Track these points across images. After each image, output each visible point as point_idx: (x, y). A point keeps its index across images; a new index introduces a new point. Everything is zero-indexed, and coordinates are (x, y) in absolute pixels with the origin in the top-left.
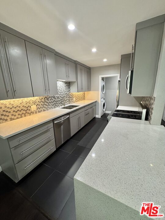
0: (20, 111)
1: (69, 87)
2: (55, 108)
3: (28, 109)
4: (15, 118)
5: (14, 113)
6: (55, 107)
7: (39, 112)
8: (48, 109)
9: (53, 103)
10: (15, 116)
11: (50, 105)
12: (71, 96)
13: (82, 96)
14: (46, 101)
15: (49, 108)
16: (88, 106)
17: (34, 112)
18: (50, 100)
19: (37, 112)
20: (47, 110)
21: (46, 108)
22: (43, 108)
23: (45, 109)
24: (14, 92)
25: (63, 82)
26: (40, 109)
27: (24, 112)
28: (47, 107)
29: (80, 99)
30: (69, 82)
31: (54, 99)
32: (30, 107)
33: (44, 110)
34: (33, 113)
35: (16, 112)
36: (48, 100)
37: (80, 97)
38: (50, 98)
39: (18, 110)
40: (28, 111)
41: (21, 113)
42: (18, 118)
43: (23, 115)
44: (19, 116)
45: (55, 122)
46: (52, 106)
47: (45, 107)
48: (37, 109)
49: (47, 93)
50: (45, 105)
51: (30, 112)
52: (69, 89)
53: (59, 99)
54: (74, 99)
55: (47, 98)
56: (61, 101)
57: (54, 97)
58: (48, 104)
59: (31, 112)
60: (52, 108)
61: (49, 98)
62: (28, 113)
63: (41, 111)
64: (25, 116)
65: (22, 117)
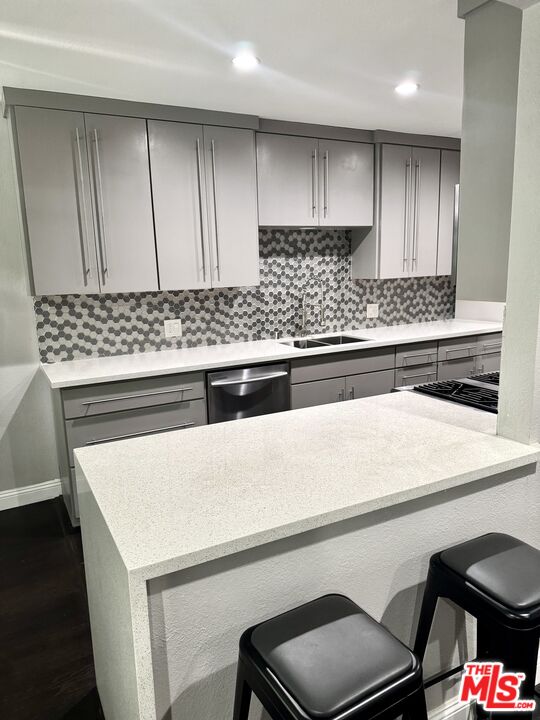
0: (129, 332)
1: (344, 252)
2: (259, 338)
3: (151, 330)
4: (113, 350)
5: (112, 337)
6: (257, 337)
7: (191, 344)
8: (227, 338)
9: (253, 320)
10: (113, 344)
11: (237, 326)
14: (222, 306)
15: (232, 335)
17: (174, 341)
18: (240, 305)
19: (184, 344)
20: (224, 342)
21: (218, 334)
22: (209, 334)
23: (213, 337)
26: (194, 333)
27: (141, 337)
28: (223, 330)
30: (347, 232)
31: (256, 304)
32: (162, 324)
33: (211, 342)
34: (169, 345)
35: (118, 334)
36: (231, 306)
38: (240, 300)
39: (123, 329)
40: (152, 336)
41: (130, 339)
42: (119, 352)
43: (136, 346)
44: (125, 348)
46: (246, 331)
47: (213, 331)
48: (184, 334)
50: (218, 322)
51: (158, 340)
53: (279, 305)
54: (372, 312)
56: (292, 313)
57: (259, 296)
58: (227, 321)
59: (164, 342)
60: (246, 337)
61: (235, 297)
62: (153, 343)
63: (199, 341)
64: (142, 350)
65: (131, 351)
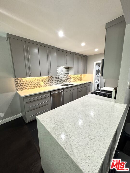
0: (34, 85)
1: (68, 71)
2: (56, 84)
3: (38, 84)
4: (31, 88)
5: (31, 85)
7: (45, 86)
8: (51, 85)
9: (55, 82)
10: (31, 87)
11: (53, 83)
12: (69, 77)
13: (79, 78)
14: (50, 79)
15: (52, 84)
16: (82, 86)
17: (42, 86)
18: (53, 79)
19: (44, 86)
21: (50, 84)
22: (48, 84)
23: (49, 85)
24: (30, 73)
25: (63, 67)
26: (46, 84)
27: (36, 85)
28: (50, 83)
29: (77, 79)
30: (69, 68)
31: (56, 79)
32: (40, 83)
33: (49, 86)
34: (41, 86)
35: (32, 85)
36: (52, 79)
37: (78, 78)
38: (53, 78)
39: (33, 84)
40: (38, 85)
41: (34, 86)
42: (32, 88)
43: (35, 87)
44: (33, 87)
45: (52, 93)
46: (54, 83)
47: (49, 84)
48: (44, 84)
49: (49, 74)
50: (50, 82)
51: (39, 86)
52: (68, 72)
53: (59, 79)
54: (72, 80)
55: (51, 78)
56: (61, 80)
57: (56, 78)
58: (51, 82)
59: (40, 86)
61: (52, 78)
62: (38, 86)
63: (47, 85)
64: (37, 88)
65: (34, 88)
